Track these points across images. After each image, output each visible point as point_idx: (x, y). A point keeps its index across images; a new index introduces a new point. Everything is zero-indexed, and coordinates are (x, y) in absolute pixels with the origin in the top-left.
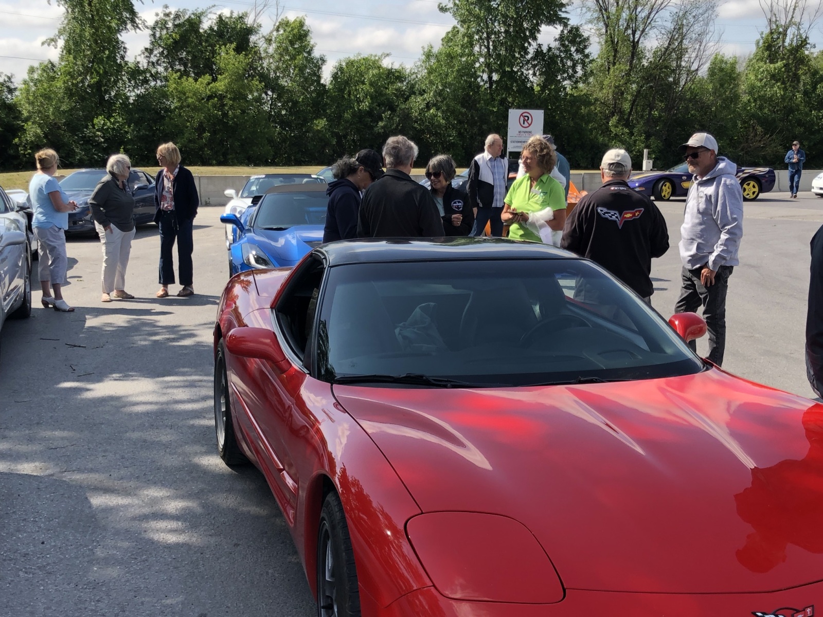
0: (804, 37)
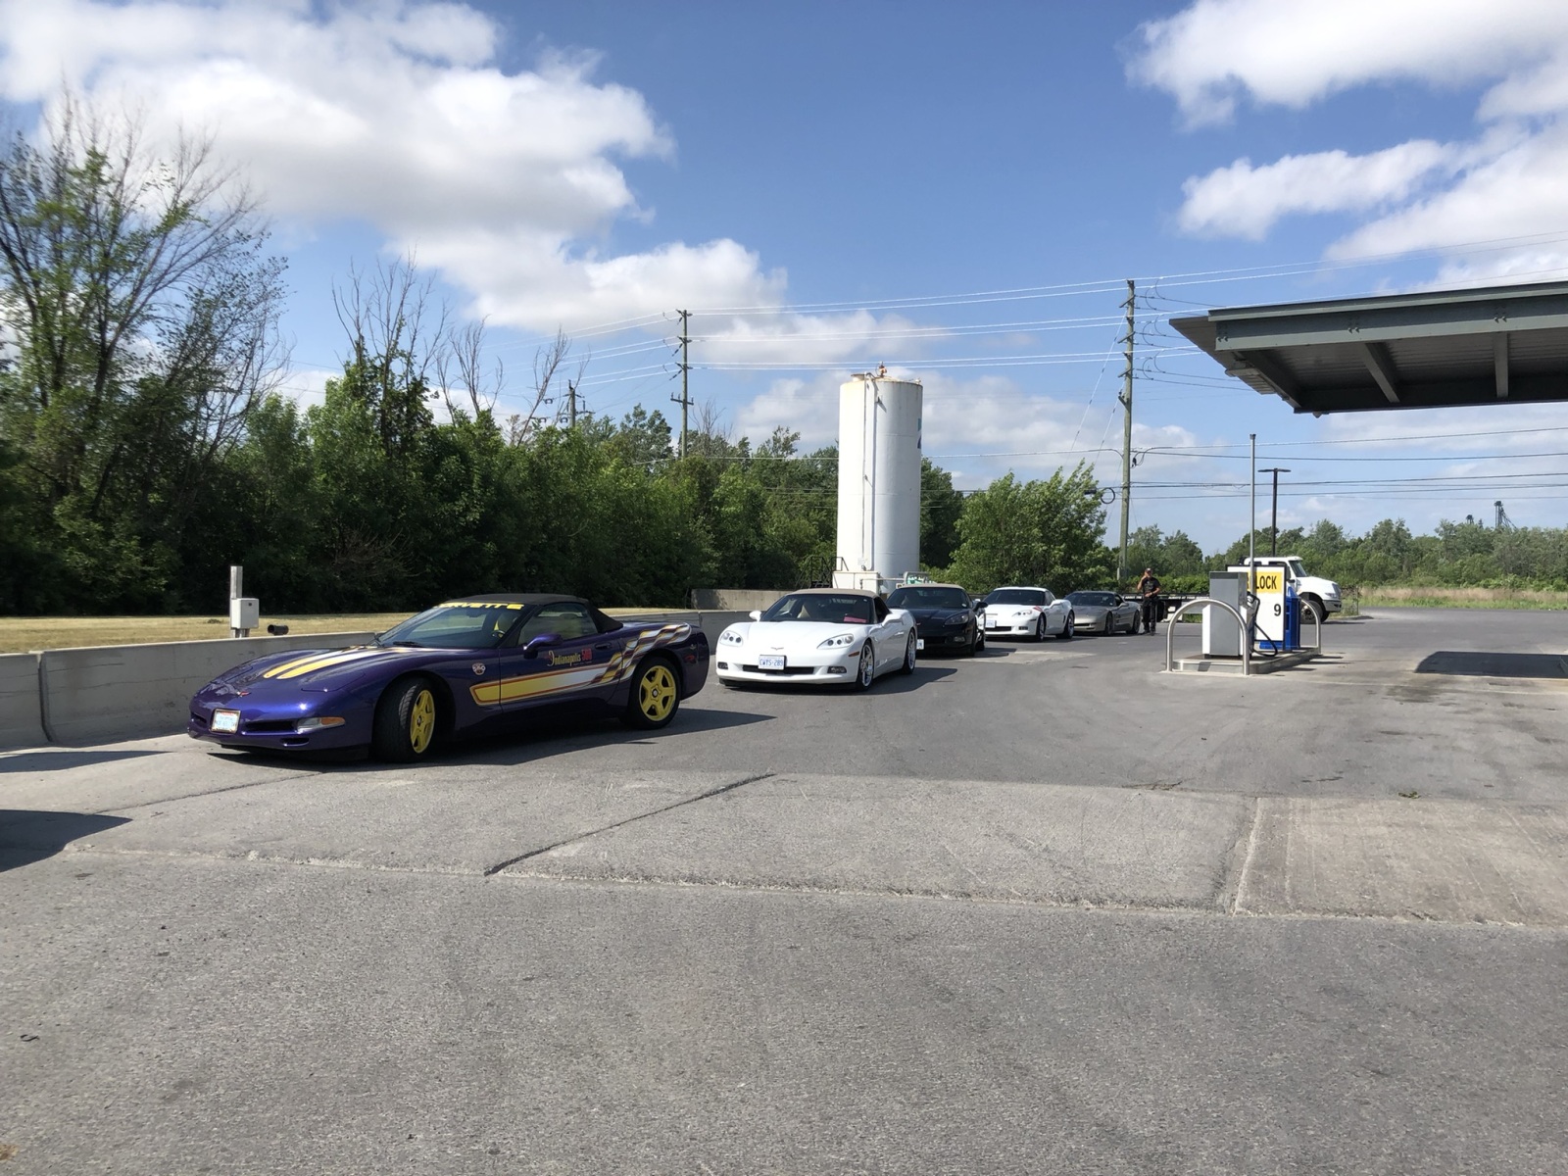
0: (419, 379)
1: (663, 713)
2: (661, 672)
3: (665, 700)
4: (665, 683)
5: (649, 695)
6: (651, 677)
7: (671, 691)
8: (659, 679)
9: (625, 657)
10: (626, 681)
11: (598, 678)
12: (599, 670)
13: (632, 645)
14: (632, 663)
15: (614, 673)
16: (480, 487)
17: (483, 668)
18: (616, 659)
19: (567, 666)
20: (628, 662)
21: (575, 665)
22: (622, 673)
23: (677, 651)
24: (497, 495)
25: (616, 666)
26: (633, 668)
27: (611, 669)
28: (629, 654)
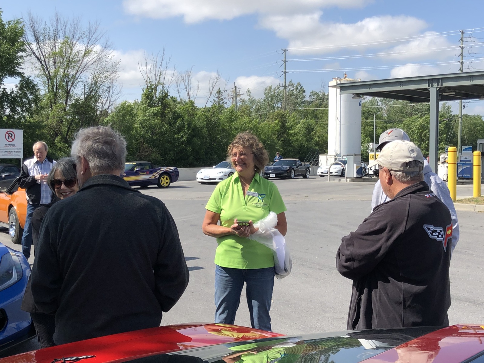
0: (166, 92)
1: (166, 185)
2: (166, 177)
3: (167, 183)
4: (167, 179)
5: (163, 181)
6: (164, 178)
7: (169, 181)
8: (165, 178)
9: (156, 174)
10: (157, 178)
11: (150, 178)
12: (151, 176)
13: (158, 171)
14: (158, 175)
15: (154, 177)
16: (187, 129)
17: (126, 174)
18: (155, 174)
19: (143, 175)
20: (157, 174)
21: (145, 174)
22: (156, 176)
23: (170, 174)
24: (193, 132)
25: (154, 175)
26: (159, 176)
27: (153, 176)
28: (158, 173)
